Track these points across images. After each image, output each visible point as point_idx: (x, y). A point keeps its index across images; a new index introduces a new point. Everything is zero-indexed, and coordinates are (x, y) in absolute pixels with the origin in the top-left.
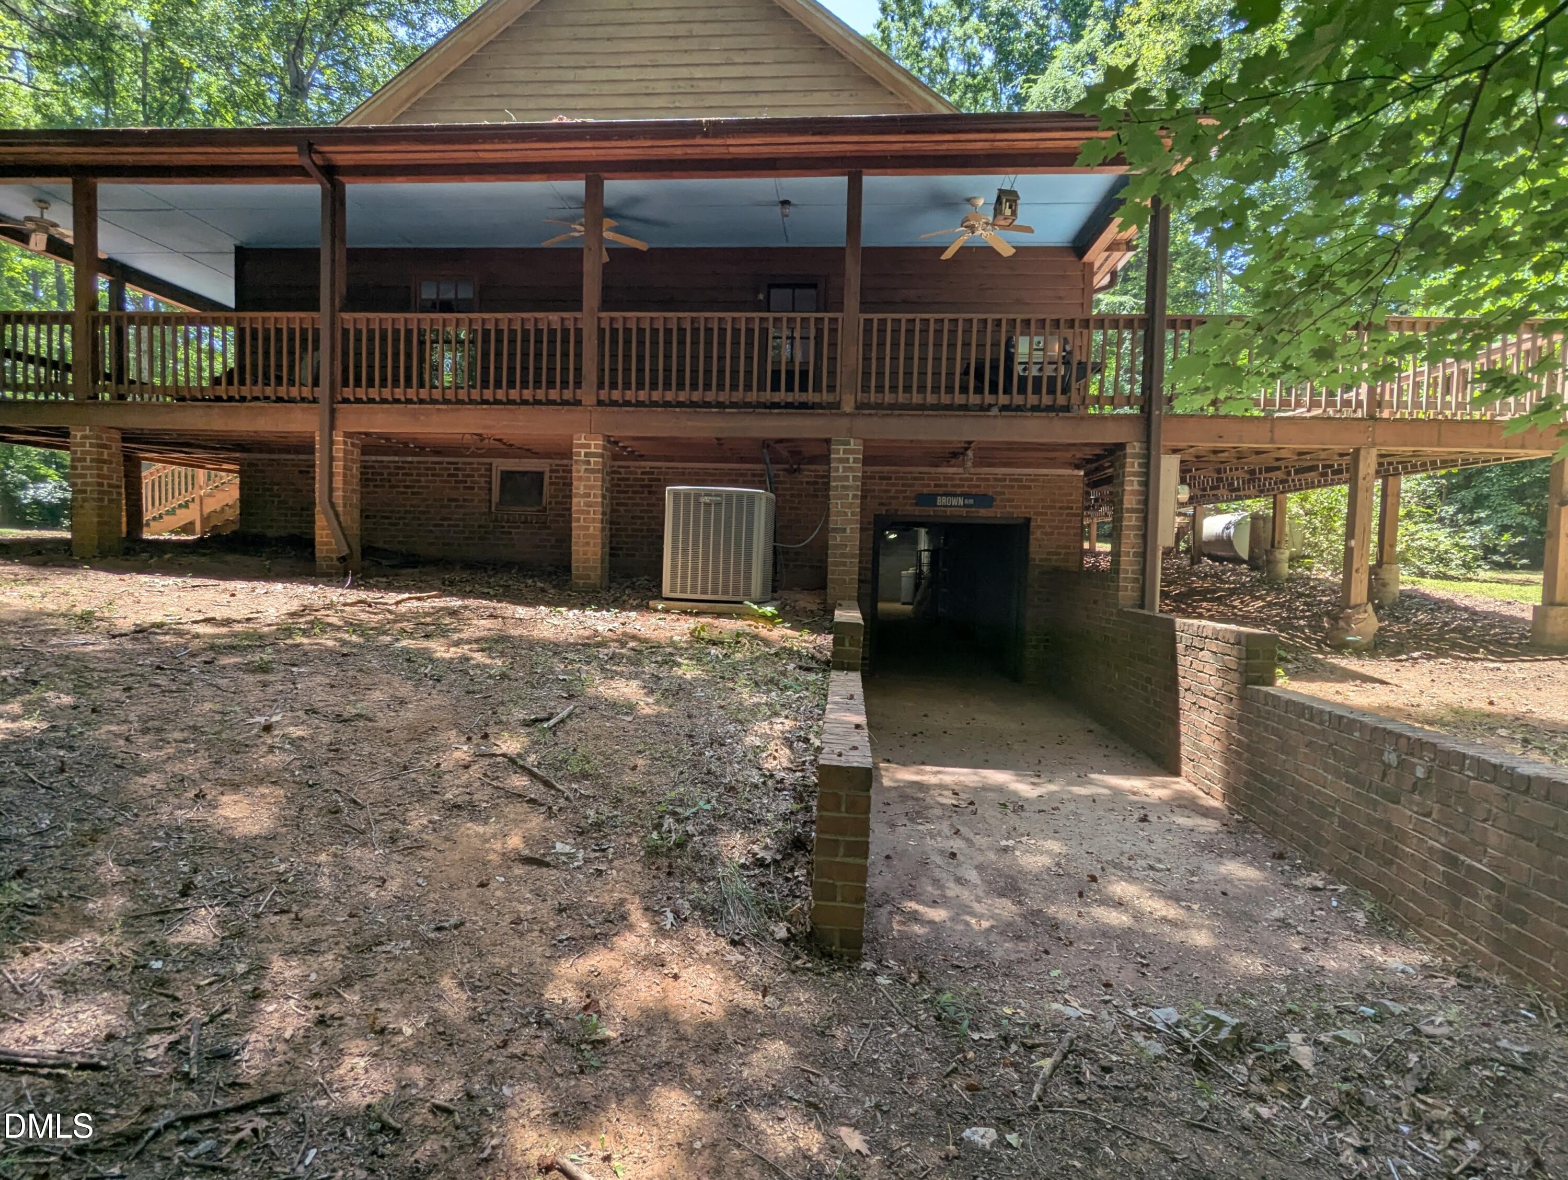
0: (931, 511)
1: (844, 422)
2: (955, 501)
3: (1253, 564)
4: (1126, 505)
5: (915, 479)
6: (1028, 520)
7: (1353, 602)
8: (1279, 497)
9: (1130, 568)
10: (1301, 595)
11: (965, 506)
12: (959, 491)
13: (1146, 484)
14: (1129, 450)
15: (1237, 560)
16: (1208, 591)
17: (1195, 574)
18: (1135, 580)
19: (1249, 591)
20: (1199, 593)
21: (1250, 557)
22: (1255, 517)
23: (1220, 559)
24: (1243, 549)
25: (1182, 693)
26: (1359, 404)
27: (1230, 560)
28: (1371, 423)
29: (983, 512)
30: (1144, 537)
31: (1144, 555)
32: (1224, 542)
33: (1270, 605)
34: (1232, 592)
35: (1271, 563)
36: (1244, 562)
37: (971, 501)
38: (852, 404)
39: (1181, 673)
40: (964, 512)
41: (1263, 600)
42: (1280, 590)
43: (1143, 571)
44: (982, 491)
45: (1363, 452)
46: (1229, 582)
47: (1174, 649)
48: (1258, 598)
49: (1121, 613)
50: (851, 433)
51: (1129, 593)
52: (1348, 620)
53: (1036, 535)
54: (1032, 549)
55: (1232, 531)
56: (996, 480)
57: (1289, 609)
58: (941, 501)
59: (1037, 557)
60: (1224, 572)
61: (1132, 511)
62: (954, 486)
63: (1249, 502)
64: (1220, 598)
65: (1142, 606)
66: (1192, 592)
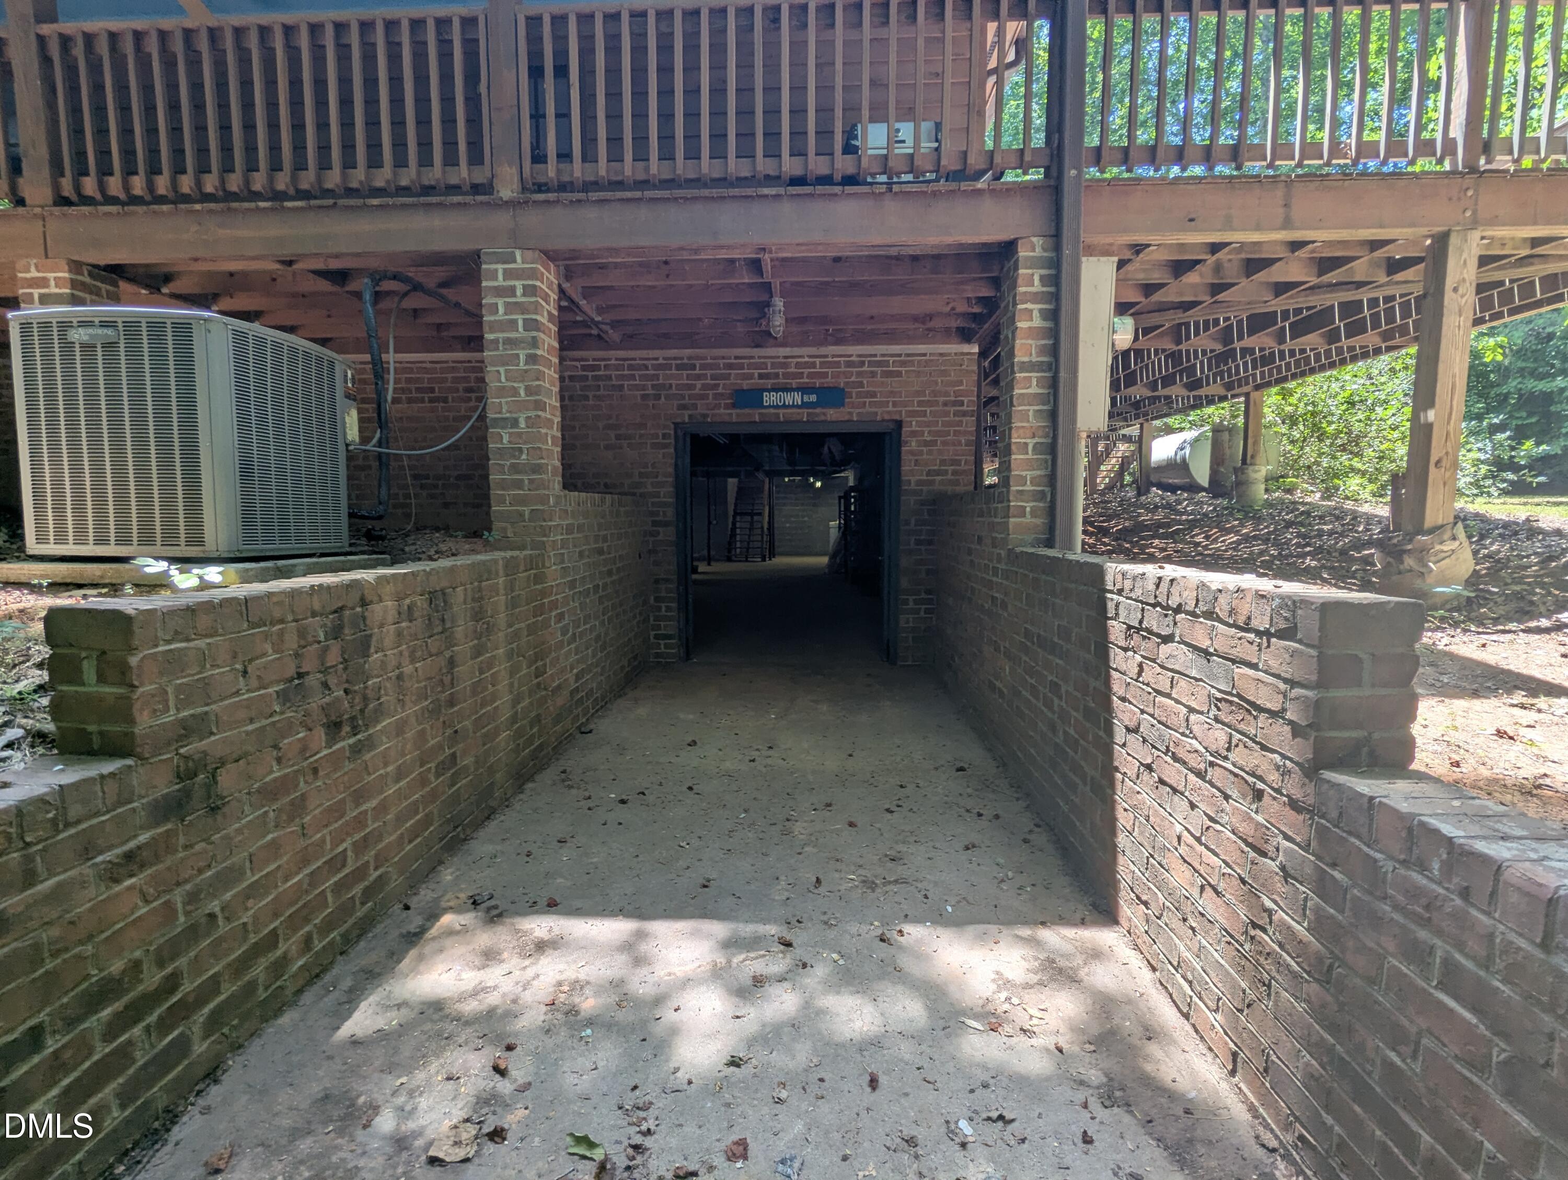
0: (756, 415)
1: (502, 220)
2: (789, 398)
3: (1216, 488)
4: (1020, 357)
5: (730, 366)
6: (899, 424)
7: (1429, 523)
8: (1254, 395)
9: (1029, 474)
10: (1289, 524)
11: (804, 405)
12: (794, 383)
13: (1053, 315)
14: (1023, 253)
15: (1193, 488)
16: (1159, 525)
17: (1142, 506)
18: (1040, 496)
19: (1218, 522)
20: (1147, 528)
21: (1212, 481)
22: (1217, 430)
23: (1173, 489)
24: (1202, 473)
25: (1120, 735)
26: (1449, 146)
27: (1183, 488)
28: (1469, 180)
29: (832, 414)
30: (1053, 415)
31: (1052, 449)
32: (1179, 466)
33: (1247, 539)
34: (1192, 524)
35: (1242, 484)
36: (1203, 489)
37: (813, 398)
38: (516, 185)
39: (1117, 687)
40: (804, 415)
41: (1237, 533)
42: (1258, 519)
43: (1052, 479)
44: (829, 381)
45: (1454, 240)
46: (1185, 513)
47: (1104, 632)
48: (1228, 531)
49: (1014, 557)
50: (517, 239)
51: (1028, 519)
52: (1422, 553)
53: (910, 445)
54: (905, 468)
55: (1187, 451)
56: (849, 364)
57: (1277, 544)
58: (770, 398)
59: (913, 479)
60: (1179, 502)
61: (1030, 367)
62: (786, 376)
63: (1210, 410)
64: (1177, 532)
65: (1049, 543)
66: (1139, 528)
